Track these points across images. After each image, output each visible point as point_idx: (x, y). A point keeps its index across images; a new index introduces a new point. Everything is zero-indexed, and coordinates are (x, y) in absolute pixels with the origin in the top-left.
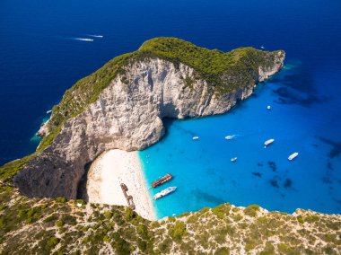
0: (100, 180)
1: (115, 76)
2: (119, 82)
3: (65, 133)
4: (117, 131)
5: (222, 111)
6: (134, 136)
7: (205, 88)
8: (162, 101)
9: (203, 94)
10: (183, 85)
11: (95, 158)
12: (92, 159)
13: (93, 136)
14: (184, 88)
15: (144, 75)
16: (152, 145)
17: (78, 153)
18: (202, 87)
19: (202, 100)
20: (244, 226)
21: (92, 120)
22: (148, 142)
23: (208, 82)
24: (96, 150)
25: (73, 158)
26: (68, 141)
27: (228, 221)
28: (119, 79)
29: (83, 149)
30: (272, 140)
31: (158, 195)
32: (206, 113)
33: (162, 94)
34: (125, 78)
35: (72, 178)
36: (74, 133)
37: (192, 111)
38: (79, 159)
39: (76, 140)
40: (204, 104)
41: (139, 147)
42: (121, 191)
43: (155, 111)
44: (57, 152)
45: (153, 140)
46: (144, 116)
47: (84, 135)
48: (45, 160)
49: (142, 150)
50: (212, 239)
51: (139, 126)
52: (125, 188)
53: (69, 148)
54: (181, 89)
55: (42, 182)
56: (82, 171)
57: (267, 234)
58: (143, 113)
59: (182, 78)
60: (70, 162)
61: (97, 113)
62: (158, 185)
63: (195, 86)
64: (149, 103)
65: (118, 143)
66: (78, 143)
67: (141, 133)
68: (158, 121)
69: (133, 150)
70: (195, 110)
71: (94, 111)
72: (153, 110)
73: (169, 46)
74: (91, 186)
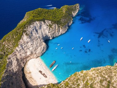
0: (30, 73)
1: (23, 34)
2: (25, 36)
3: (9, 62)
4: (30, 53)
5: (64, 32)
6: (37, 52)
7: (57, 26)
8: (43, 36)
9: (57, 29)
10: (49, 28)
11: (25, 66)
12: (23, 66)
13: (21, 58)
14: (49, 29)
15: (33, 30)
16: (44, 53)
17: (18, 67)
18: (56, 26)
19: (57, 31)
20: (81, 77)
21: (19, 53)
22: (43, 52)
23: (57, 24)
24: (24, 63)
25: (17, 70)
26: (12, 64)
27: (78, 77)
28: (24, 34)
29: (19, 64)
30: (82, 38)
31: (53, 69)
32: (59, 34)
33: (42, 33)
34: (26, 34)
35: (19, 77)
36: (13, 60)
37: (55, 35)
38: (19, 69)
39: (15, 63)
40: (58, 32)
41: (40, 55)
42: (40, 73)
43: (42, 41)
44: (10, 71)
45: (44, 51)
46: (38, 44)
47: (17, 60)
48: (7, 76)
49: (41, 56)
50: (75, 83)
51: (38, 48)
52: (41, 72)
53: (13, 66)
54: (48, 29)
55: (10, 84)
56: (22, 72)
57: (86, 77)
58: (38, 43)
59: (47, 25)
60: (16, 72)
61: (20, 50)
62: (52, 66)
63: (53, 27)
64: (39, 39)
65: (32, 57)
66: (16, 63)
67: (39, 50)
68: (44, 44)
69: (38, 57)
70: (55, 34)
71: (19, 50)
72: (41, 41)
73: (38, 14)
74: (28, 76)
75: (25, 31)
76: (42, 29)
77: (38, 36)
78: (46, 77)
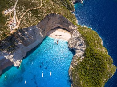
0: (65, 32)
8: (76, 50)
11: (70, 33)
13: (73, 32)
14: (78, 57)
17: (71, 29)
18: (76, 63)
19: (73, 63)
26: (73, 27)
28: (80, 35)
32: (71, 65)
33: (78, 49)
35: (66, 27)
36: (75, 28)
39: (73, 28)
43: (74, 46)
44: (70, 24)
46: (73, 42)
48: (68, 22)
51: (71, 41)
52: (60, 35)
53: (72, 27)
60: (69, 27)
63: (77, 61)
64: (75, 44)
66: (73, 29)
68: (72, 47)
70: (73, 61)
74: (64, 31)
75: (82, 36)
76: (80, 51)
77: (77, 44)
78: (56, 35)
